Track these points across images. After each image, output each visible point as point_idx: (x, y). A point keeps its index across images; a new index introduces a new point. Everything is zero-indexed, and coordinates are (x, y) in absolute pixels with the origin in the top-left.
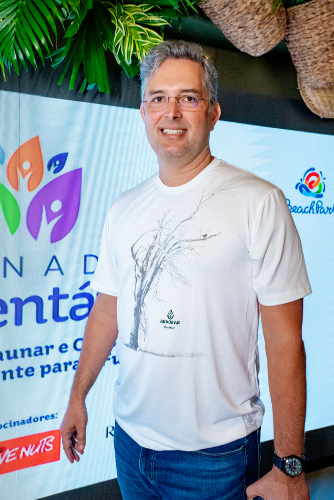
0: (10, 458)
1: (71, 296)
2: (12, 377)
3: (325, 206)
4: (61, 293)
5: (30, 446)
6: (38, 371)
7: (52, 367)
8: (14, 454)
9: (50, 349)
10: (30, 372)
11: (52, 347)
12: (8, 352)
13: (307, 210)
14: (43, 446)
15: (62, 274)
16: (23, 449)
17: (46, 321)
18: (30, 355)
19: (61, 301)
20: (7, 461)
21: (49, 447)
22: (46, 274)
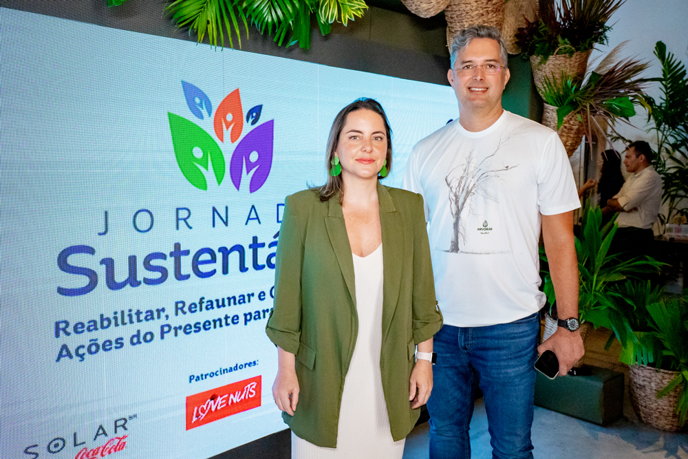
0: (221, 405)
1: (267, 245)
2: (221, 326)
4: (259, 242)
5: (237, 393)
6: (242, 319)
7: (253, 315)
8: (224, 401)
9: (251, 297)
10: (235, 319)
11: (253, 295)
12: (218, 301)
14: (248, 393)
15: (260, 223)
16: (232, 396)
17: (247, 269)
18: (235, 304)
19: (259, 250)
20: (219, 408)
21: (252, 394)
22: (246, 224)
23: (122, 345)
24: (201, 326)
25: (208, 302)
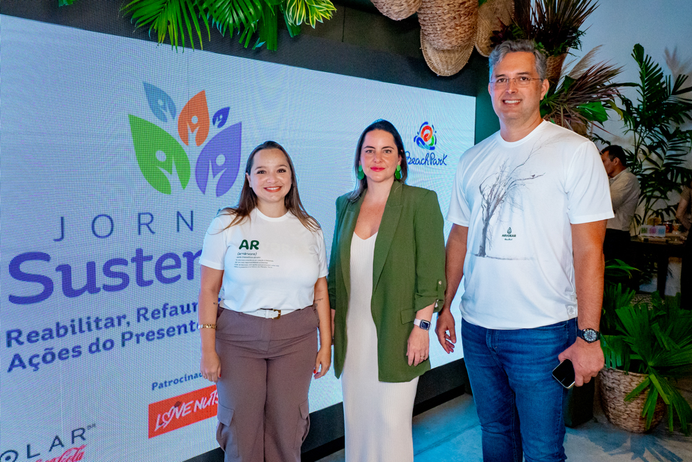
0: (186, 412)
2: (186, 332)
3: (437, 158)
5: (202, 399)
8: (189, 408)
12: (182, 307)
13: (423, 162)
14: (214, 399)
16: (197, 402)
20: (183, 415)
23: (80, 353)
24: (165, 332)
25: (171, 308)
